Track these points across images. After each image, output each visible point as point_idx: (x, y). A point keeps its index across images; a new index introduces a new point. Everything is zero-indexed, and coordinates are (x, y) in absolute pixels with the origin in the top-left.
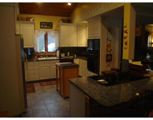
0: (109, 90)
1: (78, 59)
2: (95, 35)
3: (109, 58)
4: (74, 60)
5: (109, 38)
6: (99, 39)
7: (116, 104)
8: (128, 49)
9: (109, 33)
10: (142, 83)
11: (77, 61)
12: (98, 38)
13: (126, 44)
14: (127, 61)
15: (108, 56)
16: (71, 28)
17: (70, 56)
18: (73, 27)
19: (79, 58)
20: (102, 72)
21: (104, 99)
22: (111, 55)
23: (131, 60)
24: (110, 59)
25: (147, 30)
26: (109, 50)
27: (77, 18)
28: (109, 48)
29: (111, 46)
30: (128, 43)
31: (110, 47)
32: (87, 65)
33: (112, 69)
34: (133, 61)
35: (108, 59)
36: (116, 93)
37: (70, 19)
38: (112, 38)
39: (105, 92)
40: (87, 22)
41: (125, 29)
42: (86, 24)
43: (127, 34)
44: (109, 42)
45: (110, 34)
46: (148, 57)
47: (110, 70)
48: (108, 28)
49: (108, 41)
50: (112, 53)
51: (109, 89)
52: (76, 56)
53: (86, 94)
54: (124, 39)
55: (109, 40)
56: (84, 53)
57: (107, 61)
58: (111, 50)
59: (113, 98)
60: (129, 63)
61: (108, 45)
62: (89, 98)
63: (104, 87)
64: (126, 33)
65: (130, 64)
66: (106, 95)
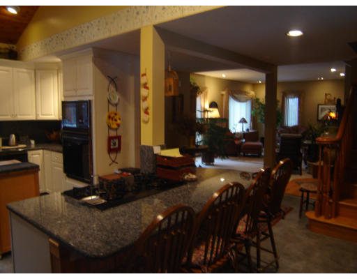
0: (108, 218)
1: (41, 151)
2: (80, 92)
3: (115, 144)
4: (30, 153)
5: (112, 98)
6: (90, 101)
7: (120, 247)
8: (151, 123)
9: (112, 88)
10: (179, 194)
11: (36, 157)
12: (87, 99)
13: (146, 112)
14: (151, 149)
15: (112, 140)
16: (18, 72)
17: (17, 145)
18: (25, 70)
19: (43, 149)
20: (100, 178)
21: (93, 242)
22: (119, 138)
23: (159, 148)
24: (117, 146)
25: (194, 83)
26: (115, 126)
27: (34, 48)
28: (114, 122)
29: (117, 117)
30: (150, 111)
31: (116, 120)
32: (62, 165)
33: (123, 170)
34: (163, 148)
35: (112, 147)
36: (122, 222)
37: (15, 49)
38: (119, 100)
39: (97, 224)
40: (59, 60)
41: (143, 80)
42: (57, 63)
43: (147, 91)
44: (113, 109)
45: (114, 90)
46: (199, 138)
47: (118, 172)
48: (109, 77)
49: (110, 106)
50: (120, 132)
51: (107, 215)
52: (36, 143)
53: (50, 235)
54: (141, 101)
55: (112, 105)
56: (54, 135)
57: (110, 151)
58: (118, 125)
59: (114, 235)
60: (155, 152)
61: (112, 115)
62: (57, 244)
63: (97, 213)
64: (146, 87)
65: (156, 155)
66: (98, 231)
